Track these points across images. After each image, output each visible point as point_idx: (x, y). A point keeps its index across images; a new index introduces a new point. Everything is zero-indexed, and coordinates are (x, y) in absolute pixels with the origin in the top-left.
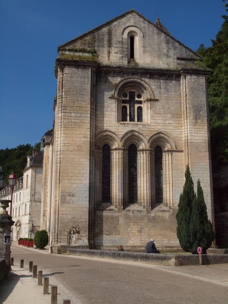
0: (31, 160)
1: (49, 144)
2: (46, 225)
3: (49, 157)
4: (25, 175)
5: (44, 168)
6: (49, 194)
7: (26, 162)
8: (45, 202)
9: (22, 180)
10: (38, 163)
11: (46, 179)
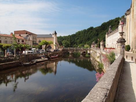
0: (121, 21)
1: (128, 14)
2: (128, 43)
3: (128, 19)
4: (119, 27)
5: (127, 24)
6: (129, 33)
7: (119, 23)
8: (127, 35)
9: (118, 28)
10: (124, 22)
11: (127, 27)
